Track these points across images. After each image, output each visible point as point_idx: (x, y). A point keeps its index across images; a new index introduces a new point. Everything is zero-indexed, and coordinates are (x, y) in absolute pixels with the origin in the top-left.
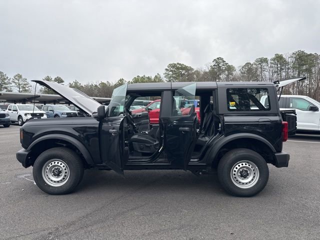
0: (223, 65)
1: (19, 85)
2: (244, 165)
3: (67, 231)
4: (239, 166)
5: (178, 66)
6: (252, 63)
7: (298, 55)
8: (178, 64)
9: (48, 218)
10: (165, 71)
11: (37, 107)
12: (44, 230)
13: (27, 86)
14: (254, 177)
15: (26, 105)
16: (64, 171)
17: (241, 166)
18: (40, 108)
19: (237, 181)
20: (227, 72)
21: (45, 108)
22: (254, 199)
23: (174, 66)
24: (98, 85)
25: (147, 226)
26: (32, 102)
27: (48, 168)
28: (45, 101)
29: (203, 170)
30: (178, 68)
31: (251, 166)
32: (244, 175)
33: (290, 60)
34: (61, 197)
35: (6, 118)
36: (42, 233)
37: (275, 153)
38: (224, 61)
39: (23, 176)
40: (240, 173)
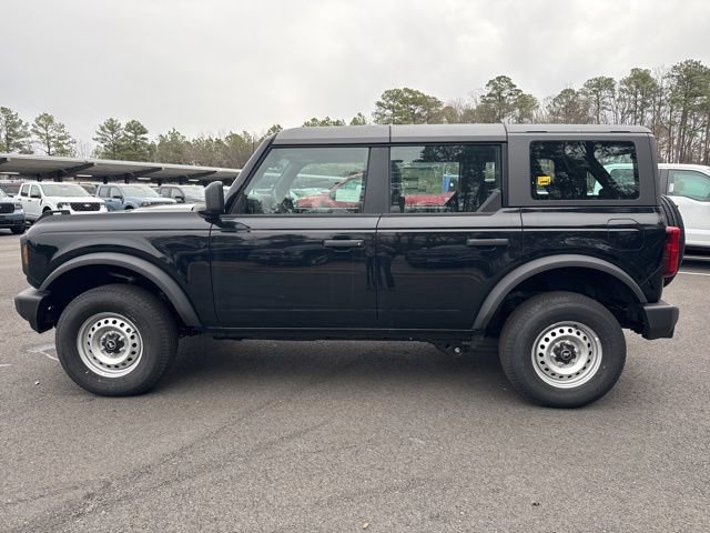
0: (511, 94)
1: (48, 138)
2: (566, 333)
3: (130, 490)
4: (554, 334)
5: (406, 95)
6: (576, 90)
7: (686, 70)
8: (406, 90)
9: (89, 455)
10: (375, 108)
11: (86, 188)
12: (76, 488)
13: (66, 142)
14: (589, 361)
15: (64, 183)
16: (131, 342)
17: (559, 335)
18: (91, 191)
19: (547, 369)
20: (517, 111)
21: (104, 192)
22: (587, 413)
23: (395, 95)
24: (223, 139)
25: (326, 480)
26: (76, 178)
27: (92, 333)
28: (106, 177)
29: (463, 343)
30: (405, 101)
31: (582, 335)
32: (565, 355)
33: (665, 84)
34: (125, 402)
35: (16, 212)
36: (70, 495)
37: (644, 304)
38: (512, 86)
39: (41, 350)
40: (555, 351)
